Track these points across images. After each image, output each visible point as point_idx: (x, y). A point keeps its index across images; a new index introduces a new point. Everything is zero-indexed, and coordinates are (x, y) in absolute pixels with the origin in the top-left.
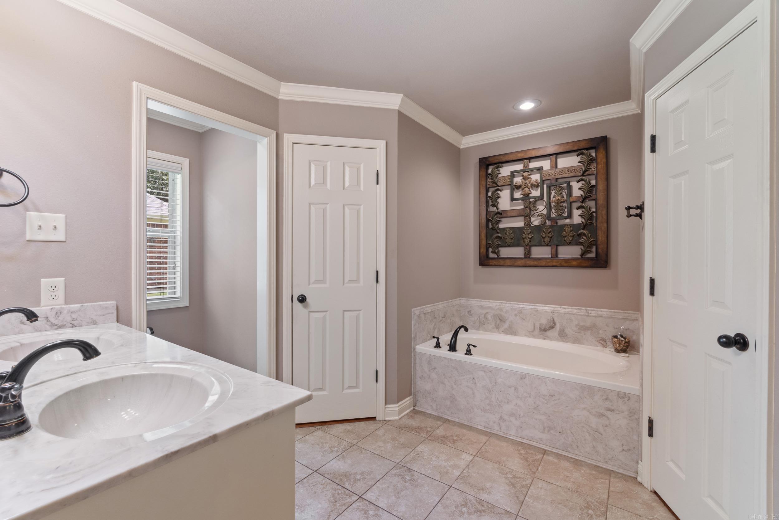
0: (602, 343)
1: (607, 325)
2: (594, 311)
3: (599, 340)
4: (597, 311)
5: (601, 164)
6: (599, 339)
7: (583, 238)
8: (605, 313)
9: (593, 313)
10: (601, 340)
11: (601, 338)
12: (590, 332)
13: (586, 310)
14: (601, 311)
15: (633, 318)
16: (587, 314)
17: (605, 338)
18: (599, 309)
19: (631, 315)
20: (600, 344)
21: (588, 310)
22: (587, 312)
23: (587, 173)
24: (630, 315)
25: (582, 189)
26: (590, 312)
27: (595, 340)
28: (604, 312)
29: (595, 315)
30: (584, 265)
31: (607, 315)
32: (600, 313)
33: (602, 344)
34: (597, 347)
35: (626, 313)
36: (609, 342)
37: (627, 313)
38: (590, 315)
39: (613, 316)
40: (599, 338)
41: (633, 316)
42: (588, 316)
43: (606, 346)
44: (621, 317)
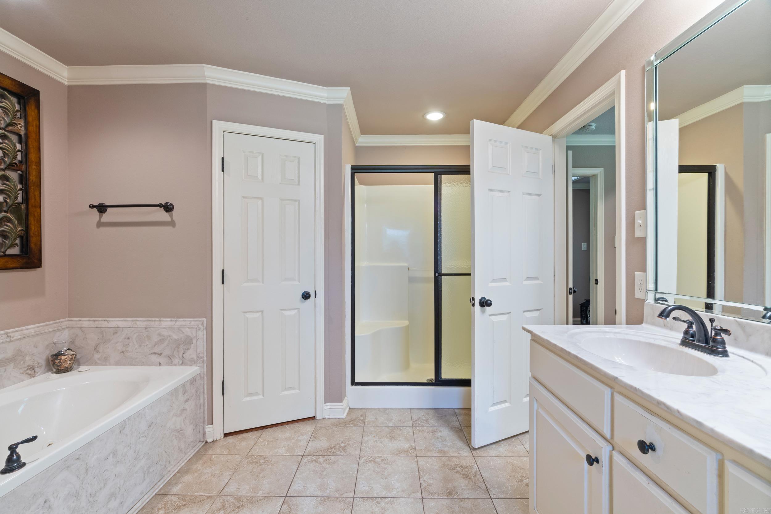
0: (30, 372)
1: (34, 346)
2: (18, 332)
3: (25, 371)
4: (21, 330)
5: (33, 126)
6: (26, 369)
7: (7, 226)
8: (32, 331)
9: (17, 335)
10: (28, 369)
11: (28, 366)
12: (13, 364)
13: (6, 334)
14: (27, 329)
15: (63, 327)
16: (8, 339)
17: (33, 365)
18: (24, 328)
19: (61, 324)
20: (27, 375)
21: (9, 333)
22: (8, 336)
23: (10, 128)
24: (59, 324)
25: (5, 151)
26: (12, 335)
27: (20, 373)
28: (31, 329)
29: (19, 337)
30: (11, 266)
31: (35, 332)
32: (25, 332)
33: (30, 374)
34: (23, 381)
35: (55, 323)
36: (37, 367)
37: (57, 323)
38: (12, 339)
39: (43, 332)
40: (26, 367)
41: (63, 325)
42: (11, 341)
43: (34, 375)
44: (51, 330)
